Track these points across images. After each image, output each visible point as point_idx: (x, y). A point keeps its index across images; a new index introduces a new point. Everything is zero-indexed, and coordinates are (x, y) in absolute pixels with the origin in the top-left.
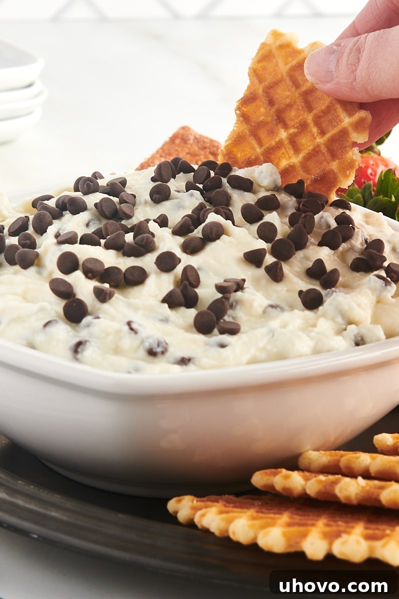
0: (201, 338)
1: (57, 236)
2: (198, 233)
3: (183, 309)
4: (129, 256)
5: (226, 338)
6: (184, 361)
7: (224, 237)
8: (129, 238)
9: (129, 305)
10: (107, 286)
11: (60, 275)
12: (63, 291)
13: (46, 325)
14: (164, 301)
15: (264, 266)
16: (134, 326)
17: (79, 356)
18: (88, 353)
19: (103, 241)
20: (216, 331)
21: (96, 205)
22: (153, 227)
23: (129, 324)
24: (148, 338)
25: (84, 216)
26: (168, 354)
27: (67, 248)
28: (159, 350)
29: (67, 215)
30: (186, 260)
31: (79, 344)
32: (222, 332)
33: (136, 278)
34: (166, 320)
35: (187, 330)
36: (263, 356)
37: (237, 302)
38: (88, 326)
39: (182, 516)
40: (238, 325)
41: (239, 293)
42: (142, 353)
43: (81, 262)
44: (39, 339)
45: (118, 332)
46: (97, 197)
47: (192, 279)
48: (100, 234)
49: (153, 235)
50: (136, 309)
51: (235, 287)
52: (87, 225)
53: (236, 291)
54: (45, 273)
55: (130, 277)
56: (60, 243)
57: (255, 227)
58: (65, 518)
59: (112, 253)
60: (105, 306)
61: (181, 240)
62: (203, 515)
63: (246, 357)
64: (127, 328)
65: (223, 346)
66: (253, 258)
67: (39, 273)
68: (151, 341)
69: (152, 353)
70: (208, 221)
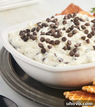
0: (71, 57)
1: (41, 32)
2: (71, 32)
3: (67, 50)
4: (56, 38)
5: (76, 58)
6: (67, 63)
7: (77, 33)
8: (56, 33)
9: (55, 50)
10: (51, 45)
11: (41, 42)
12: (41, 46)
13: (37, 54)
14: (63, 49)
15: (85, 40)
16: (56, 55)
17: (44, 62)
18: (46, 61)
19: (51, 34)
20: (74, 56)
21: (50, 25)
22: (62, 31)
23: (55, 54)
24: (59, 58)
25: (47, 28)
26: (63, 61)
27: (43, 36)
28: (61, 60)
29: (44, 27)
30: (68, 39)
31: (44, 59)
32: (76, 56)
33: (57, 43)
34: (63, 53)
35: (68, 55)
36: (85, 62)
37: (79, 49)
38: (46, 54)
39: (66, 97)
40: (79, 55)
41: (80, 47)
42: (58, 61)
43: (45, 39)
44: (36, 57)
45: (53, 56)
46: (51, 23)
47: (69, 43)
48: (50, 32)
49: (61, 33)
50: (57, 50)
51: (79, 45)
52: (48, 30)
53: (79, 46)
54: (38, 41)
55: (56, 43)
56: (41, 35)
57: (84, 30)
58: (41, 97)
59: (52, 37)
60: (50, 50)
61: (68, 34)
62: (71, 98)
63: (81, 62)
64: (54, 55)
65: (76, 59)
66: (83, 38)
67: (36, 41)
68: (60, 58)
69: (60, 61)
70: (74, 29)
